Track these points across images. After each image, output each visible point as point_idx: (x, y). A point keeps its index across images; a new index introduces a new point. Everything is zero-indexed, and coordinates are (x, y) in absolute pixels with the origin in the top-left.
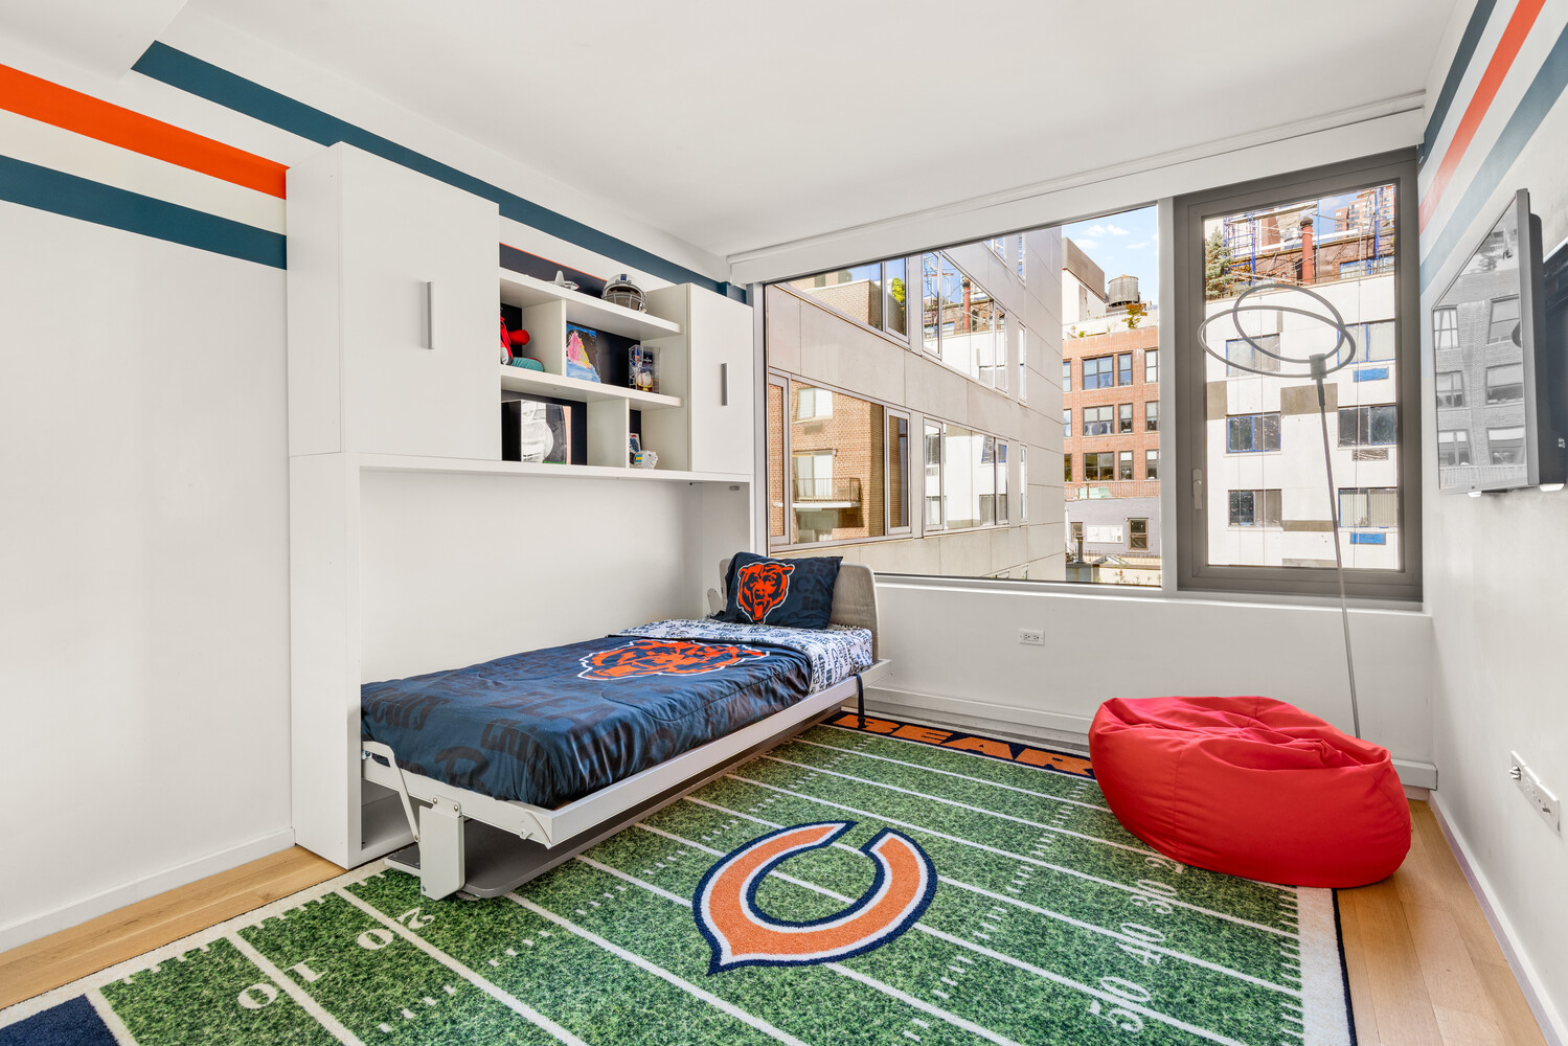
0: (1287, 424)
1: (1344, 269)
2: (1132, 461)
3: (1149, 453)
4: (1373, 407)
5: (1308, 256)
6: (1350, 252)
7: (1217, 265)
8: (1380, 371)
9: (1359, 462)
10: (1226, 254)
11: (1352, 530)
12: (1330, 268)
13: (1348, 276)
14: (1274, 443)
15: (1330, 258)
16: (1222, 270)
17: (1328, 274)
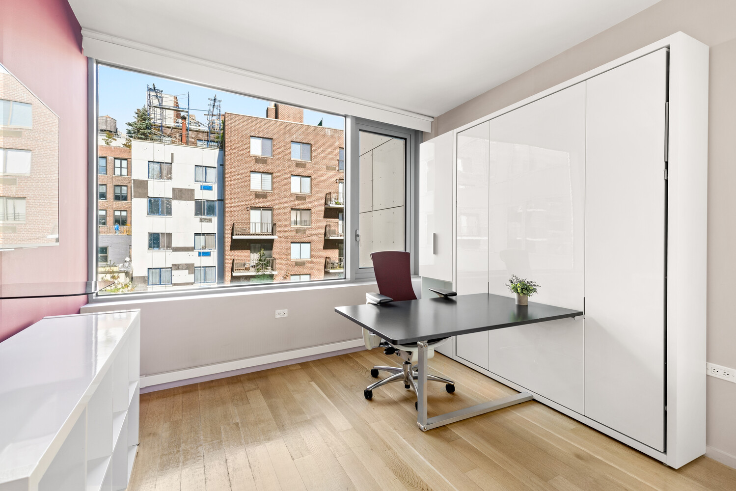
0: (175, 204)
1: (198, 142)
2: (106, 216)
3: (116, 212)
4: (207, 200)
5: (185, 133)
6: (200, 136)
7: (144, 124)
8: (209, 187)
9: (203, 223)
10: (150, 119)
11: (200, 251)
12: (193, 140)
13: (199, 145)
14: (169, 212)
15: (193, 136)
16: (147, 127)
17: (192, 143)
